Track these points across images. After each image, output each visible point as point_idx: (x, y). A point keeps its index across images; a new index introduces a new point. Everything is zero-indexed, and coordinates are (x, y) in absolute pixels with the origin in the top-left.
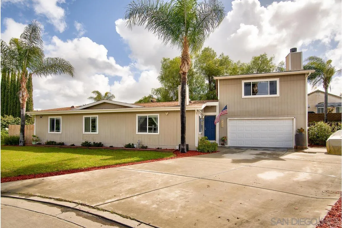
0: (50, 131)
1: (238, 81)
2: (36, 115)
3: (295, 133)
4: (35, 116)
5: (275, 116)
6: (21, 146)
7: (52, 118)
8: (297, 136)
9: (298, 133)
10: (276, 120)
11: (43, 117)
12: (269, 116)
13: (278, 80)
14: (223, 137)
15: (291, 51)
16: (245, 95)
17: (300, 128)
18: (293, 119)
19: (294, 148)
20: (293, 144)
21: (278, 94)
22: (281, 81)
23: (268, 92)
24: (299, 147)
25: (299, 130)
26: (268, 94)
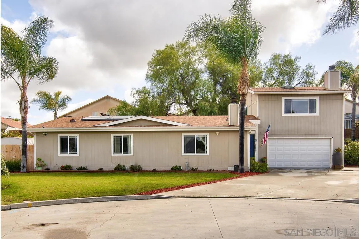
0: (61, 153)
1: (279, 97)
2: (36, 132)
3: (332, 153)
4: (35, 134)
5: (314, 135)
6: (24, 172)
7: (63, 137)
8: (334, 155)
9: (335, 153)
10: (315, 140)
11: (48, 135)
12: (309, 135)
13: (317, 98)
14: (263, 158)
15: (329, 68)
16: (285, 113)
17: (337, 148)
18: (331, 139)
19: (331, 167)
20: (330, 164)
21: (317, 114)
22: (320, 100)
23: (308, 110)
24: (336, 166)
25: (336, 149)
26: (308, 113)
